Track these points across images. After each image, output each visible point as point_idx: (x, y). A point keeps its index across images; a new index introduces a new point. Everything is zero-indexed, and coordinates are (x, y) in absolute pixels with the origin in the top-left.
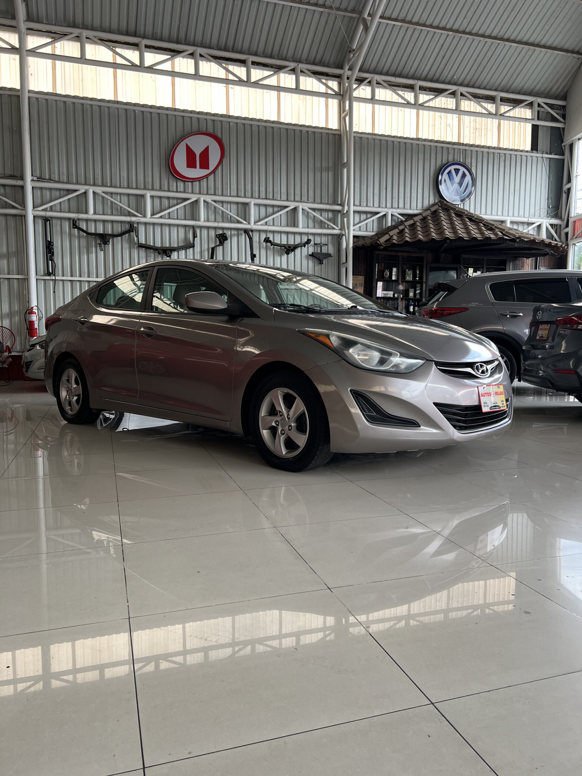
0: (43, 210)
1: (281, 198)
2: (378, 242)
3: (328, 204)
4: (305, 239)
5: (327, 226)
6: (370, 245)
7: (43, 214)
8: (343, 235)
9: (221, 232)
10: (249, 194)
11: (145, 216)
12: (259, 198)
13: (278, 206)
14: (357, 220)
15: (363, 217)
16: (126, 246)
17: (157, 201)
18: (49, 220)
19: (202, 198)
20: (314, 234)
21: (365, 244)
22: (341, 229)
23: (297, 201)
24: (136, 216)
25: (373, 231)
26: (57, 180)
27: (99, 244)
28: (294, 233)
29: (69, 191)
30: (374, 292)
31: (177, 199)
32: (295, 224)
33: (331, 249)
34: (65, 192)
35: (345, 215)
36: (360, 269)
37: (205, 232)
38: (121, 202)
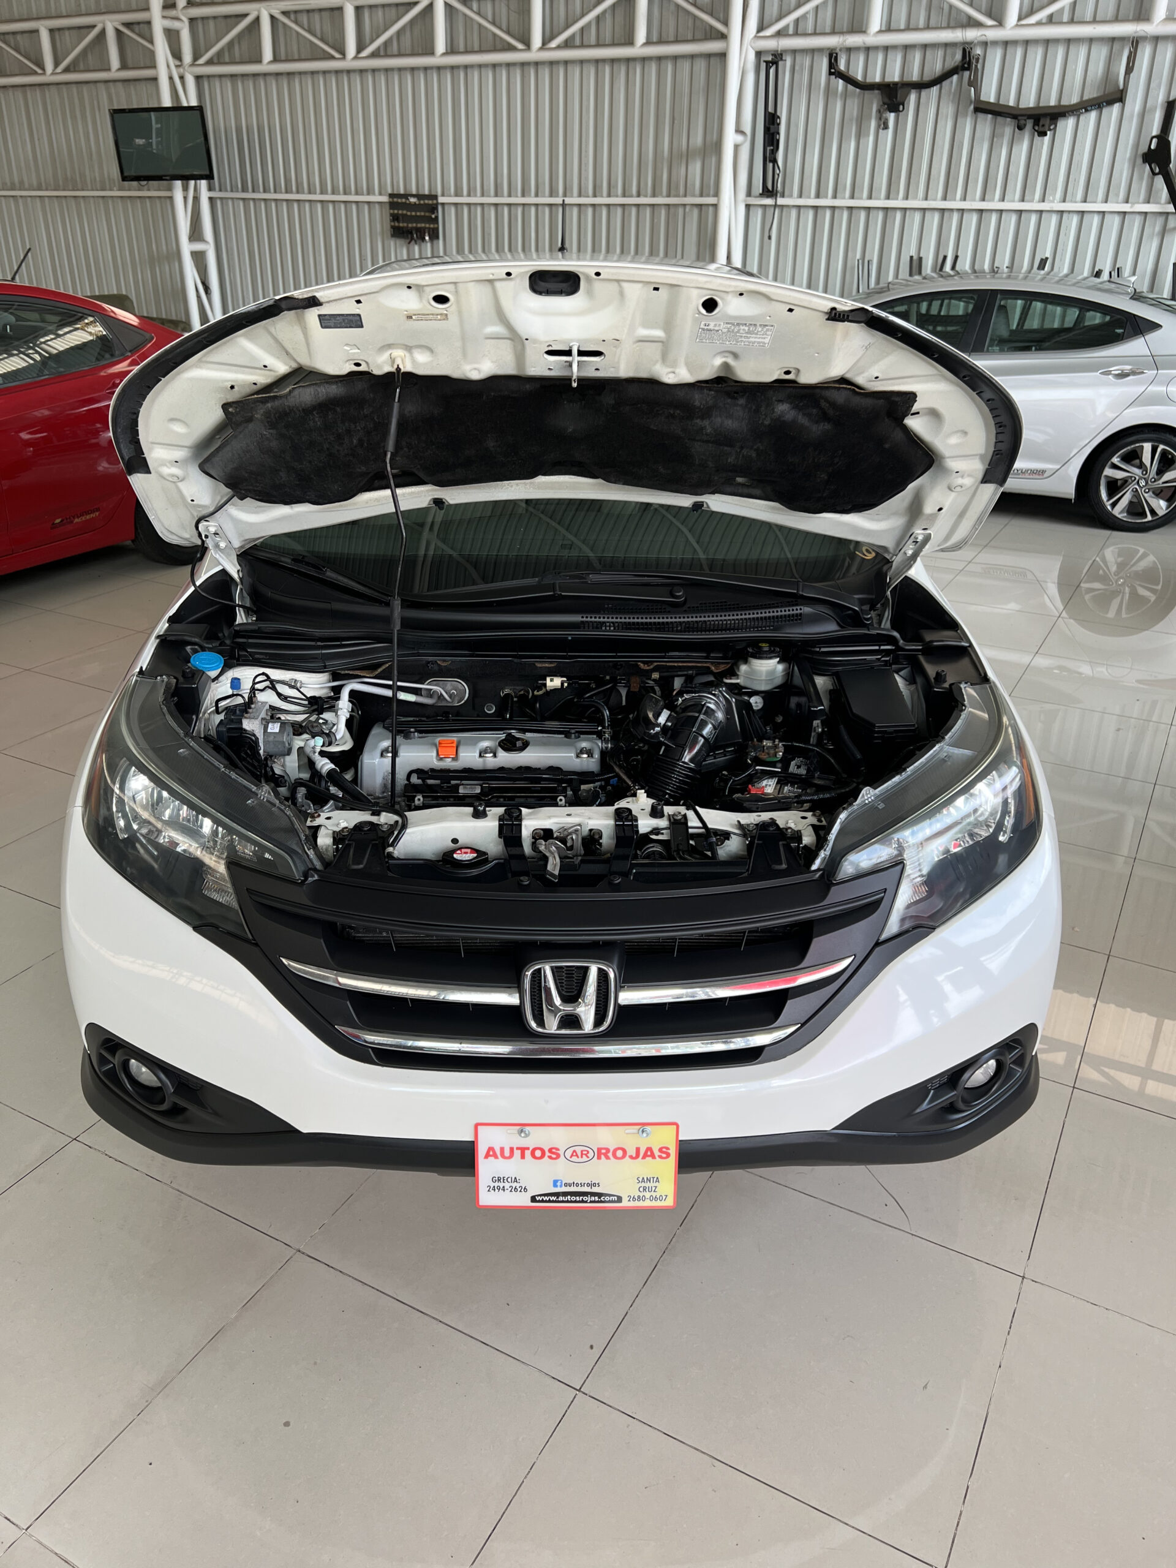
0: (776, 34)
7: (771, 44)
11: (1000, 23)
16: (948, 110)
18: (778, 60)
27: (879, 111)
37: (1166, 52)
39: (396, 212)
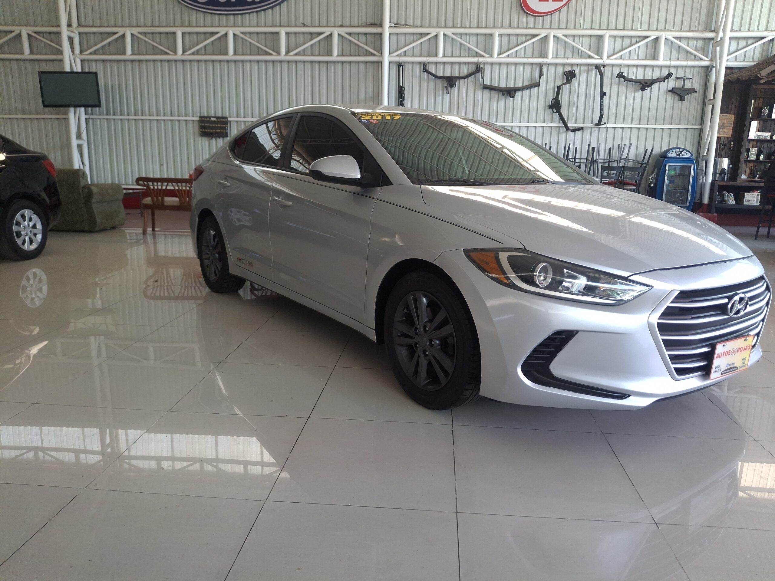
0: (397, 55)
1: (641, 28)
2: (759, 75)
3: (698, 31)
4: (665, 72)
5: (693, 57)
6: (747, 78)
7: (397, 59)
8: (714, 67)
9: (569, 69)
10: (604, 26)
11: (491, 56)
12: (616, 29)
13: (637, 37)
14: (733, 47)
15: (742, 43)
16: (471, 87)
17: (505, 39)
18: (403, 66)
19: (552, 33)
20: (677, 67)
21: (740, 77)
22: (711, 60)
23: (661, 30)
24: (483, 56)
25: (753, 61)
26: (411, 24)
27: (446, 87)
28: (653, 67)
29: (422, 35)
30: (746, 133)
31: (526, 35)
32: (655, 57)
33: (696, 83)
34: (418, 36)
35: (717, 43)
36: (730, 106)
37: (552, 69)
38: (469, 43)
39: (203, 124)
